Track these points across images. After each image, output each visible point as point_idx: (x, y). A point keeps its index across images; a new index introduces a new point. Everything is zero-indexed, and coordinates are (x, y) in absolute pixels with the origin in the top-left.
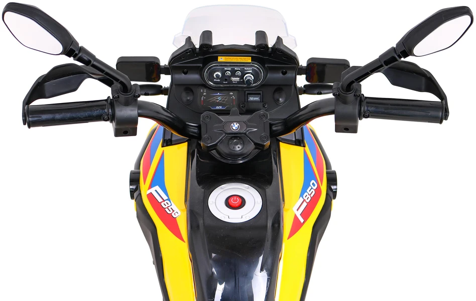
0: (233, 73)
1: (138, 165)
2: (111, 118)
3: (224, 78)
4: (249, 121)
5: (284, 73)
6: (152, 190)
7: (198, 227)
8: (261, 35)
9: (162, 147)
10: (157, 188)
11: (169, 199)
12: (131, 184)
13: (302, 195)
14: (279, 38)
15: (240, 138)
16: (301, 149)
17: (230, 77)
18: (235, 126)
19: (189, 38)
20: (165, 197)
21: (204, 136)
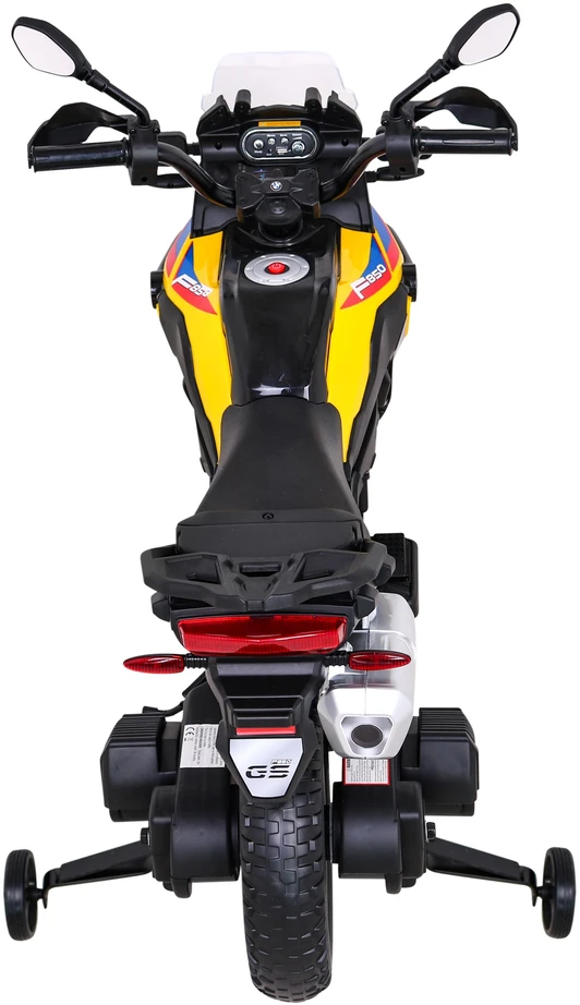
0: (278, 140)
1: (162, 266)
2: (128, 161)
3: (266, 148)
4: (293, 180)
5: (345, 144)
6: (179, 280)
7: (232, 296)
8: (312, 92)
9: (191, 238)
10: (185, 276)
11: (199, 283)
12: (152, 287)
13: (364, 275)
14: (333, 92)
15: (283, 200)
16: (369, 235)
17: (274, 147)
18: (276, 186)
19: (222, 96)
20: (193, 282)
21: (239, 198)
